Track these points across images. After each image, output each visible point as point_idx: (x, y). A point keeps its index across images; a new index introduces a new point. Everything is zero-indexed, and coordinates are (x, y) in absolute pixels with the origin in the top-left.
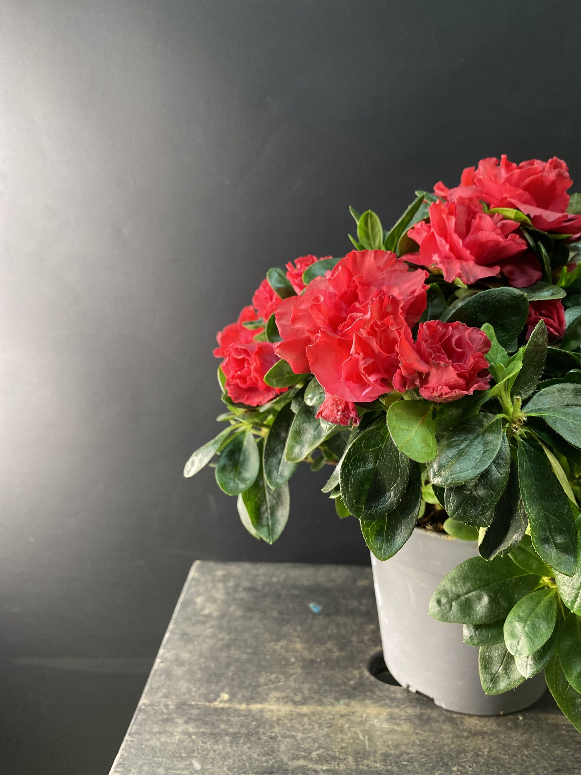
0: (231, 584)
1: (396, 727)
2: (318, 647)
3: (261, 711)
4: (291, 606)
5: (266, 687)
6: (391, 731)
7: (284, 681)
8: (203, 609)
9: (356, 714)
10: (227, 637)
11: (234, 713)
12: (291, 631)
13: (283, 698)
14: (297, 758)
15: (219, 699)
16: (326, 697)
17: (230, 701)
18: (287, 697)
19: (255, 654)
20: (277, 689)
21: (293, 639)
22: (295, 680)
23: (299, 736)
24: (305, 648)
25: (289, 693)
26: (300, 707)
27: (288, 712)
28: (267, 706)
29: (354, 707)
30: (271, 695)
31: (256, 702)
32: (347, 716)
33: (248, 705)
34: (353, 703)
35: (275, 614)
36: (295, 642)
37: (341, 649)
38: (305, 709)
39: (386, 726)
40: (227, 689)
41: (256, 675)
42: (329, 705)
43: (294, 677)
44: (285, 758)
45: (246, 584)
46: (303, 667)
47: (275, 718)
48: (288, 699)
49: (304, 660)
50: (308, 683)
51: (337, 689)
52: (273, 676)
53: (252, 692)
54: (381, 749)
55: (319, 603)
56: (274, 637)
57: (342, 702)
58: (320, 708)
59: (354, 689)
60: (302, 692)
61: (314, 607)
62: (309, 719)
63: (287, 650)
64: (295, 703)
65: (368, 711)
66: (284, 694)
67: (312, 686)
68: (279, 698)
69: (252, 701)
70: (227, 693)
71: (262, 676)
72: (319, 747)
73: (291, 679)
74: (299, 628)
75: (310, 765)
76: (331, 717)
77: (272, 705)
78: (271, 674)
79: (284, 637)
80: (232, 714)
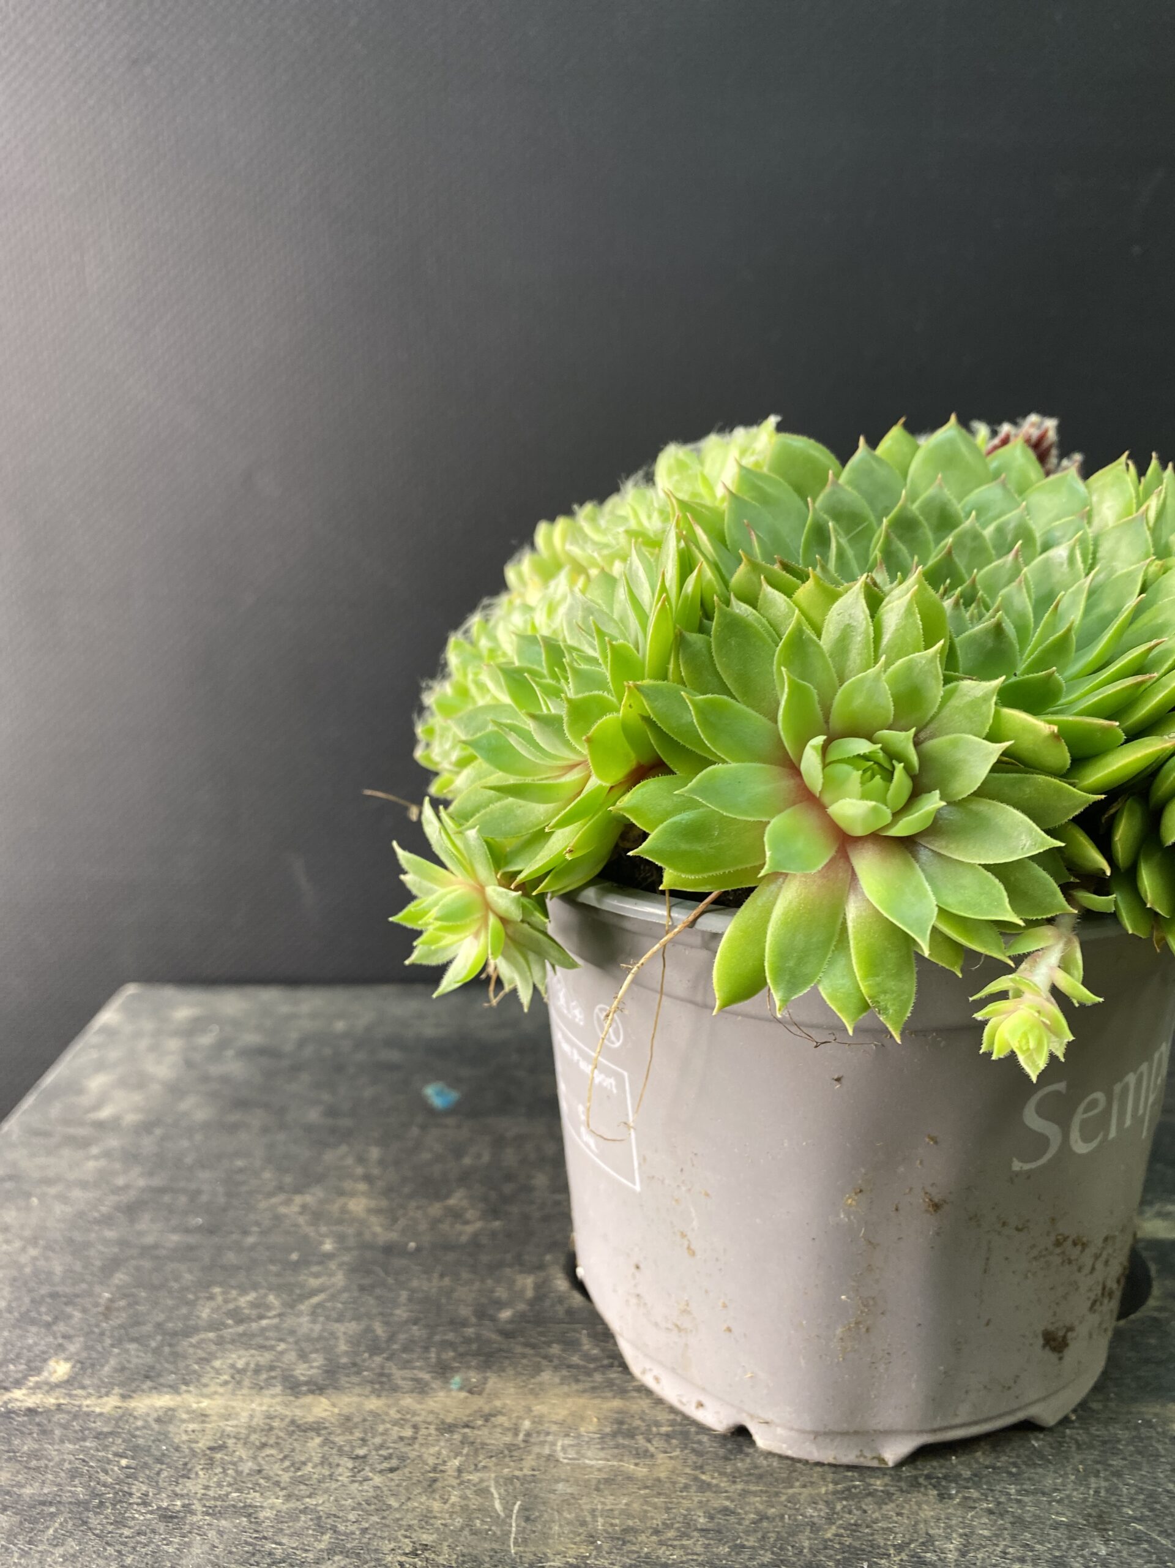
0: (206, 1040)
1: (629, 1466)
2: (418, 1208)
3: (166, 1417)
4: (368, 1093)
5: (211, 1335)
6: (612, 1481)
7: (280, 1315)
8: (98, 1106)
9: (501, 1419)
10: (142, 1183)
11: (65, 1427)
12: (350, 1161)
13: (257, 1371)
15: (33, 1379)
16: (406, 1365)
17: (69, 1383)
18: (272, 1368)
19: (210, 1230)
20: (245, 1341)
21: (348, 1185)
22: (314, 1313)
24: (378, 1211)
25: (282, 1353)
26: (309, 1399)
27: (258, 1420)
28: (191, 1400)
29: (496, 1395)
30: (217, 1364)
31: (157, 1388)
32: (466, 1430)
33: (124, 1397)
34: (493, 1382)
35: (314, 1115)
36: (353, 1194)
37: (494, 1212)
38: (321, 1408)
39: (596, 1460)
40: (73, 1348)
41: (191, 1296)
42: (412, 1391)
43: (315, 1300)
45: (252, 1038)
46: (359, 1269)
47: (202, 1445)
48: (273, 1374)
49: (365, 1246)
50: (357, 1318)
51: (450, 1336)
52: (244, 1301)
53: (157, 1351)
54: (564, 1550)
55: (454, 1082)
56: (288, 1179)
57: (457, 1379)
58: (373, 1404)
59: (507, 1334)
60: (329, 1351)
61: (436, 1095)
62: (326, 1442)
63: (317, 1216)
64: (294, 1387)
65: (538, 1409)
66: (265, 1358)
67: (369, 1330)
68: (242, 1371)
69: (149, 1383)
70: (67, 1360)
71: (211, 1298)
73: (303, 1307)
74: (375, 1153)
76: (408, 1432)
77: (209, 1396)
78: (243, 1291)
79: (319, 1179)
80: (58, 1432)
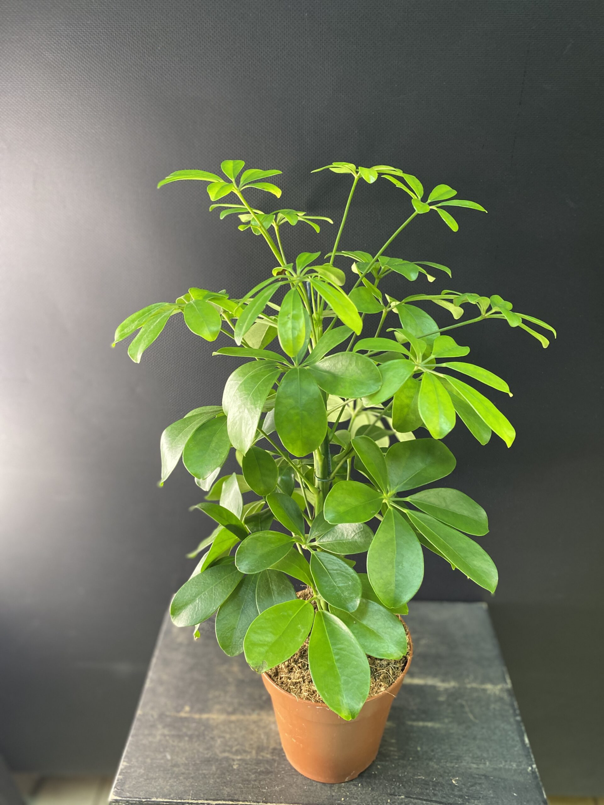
5: (212, 701)
7: (224, 697)
9: (262, 720)
10: (192, 661)
11: (192, 720)
13: (222, 710)
14: (224, 751)
15: (184, 711)
16: (247, 709)
17: (191, 711)
19: (208, 675)
20: (218, 703)
22: (230, 696)
23: (228, 736)
25: (225, 705)
26: (231, 716)
27: (223, 720)
28: (211, 716)
29: (262, 716)
30: (214, 707)
31: (205, 713)
32: (257, 723)
33: (200, 714)
34: (262, 713)
40: (189, 703)
41: (207, 692)
42: (248, 714)
43: (230, 693)
44: (217, 751)
46: (237, 686)
47: (215, 724)
48: (224, 710)
49: (238, 680)
50: (238, 698)
51: (254, 702)
53: (203, 705)
54: (273, 745)
57: (256, 712)
58: (242, 717)
60: (233, 705)
62: (235, 725)
63: (228, 672)
65: (270, 719)
66: (223, 707)
67: (240, 701)
68: (219, 710)
69: (203, 712)
70: (188, 706)
71: (211, 693)
72: (238, 744)
73: (228, 695)
75: (231, 756)
76: (248, 723)
77: (215, 715)
78: (216, 691)
79: (227, 662)
80: (191, 722)
